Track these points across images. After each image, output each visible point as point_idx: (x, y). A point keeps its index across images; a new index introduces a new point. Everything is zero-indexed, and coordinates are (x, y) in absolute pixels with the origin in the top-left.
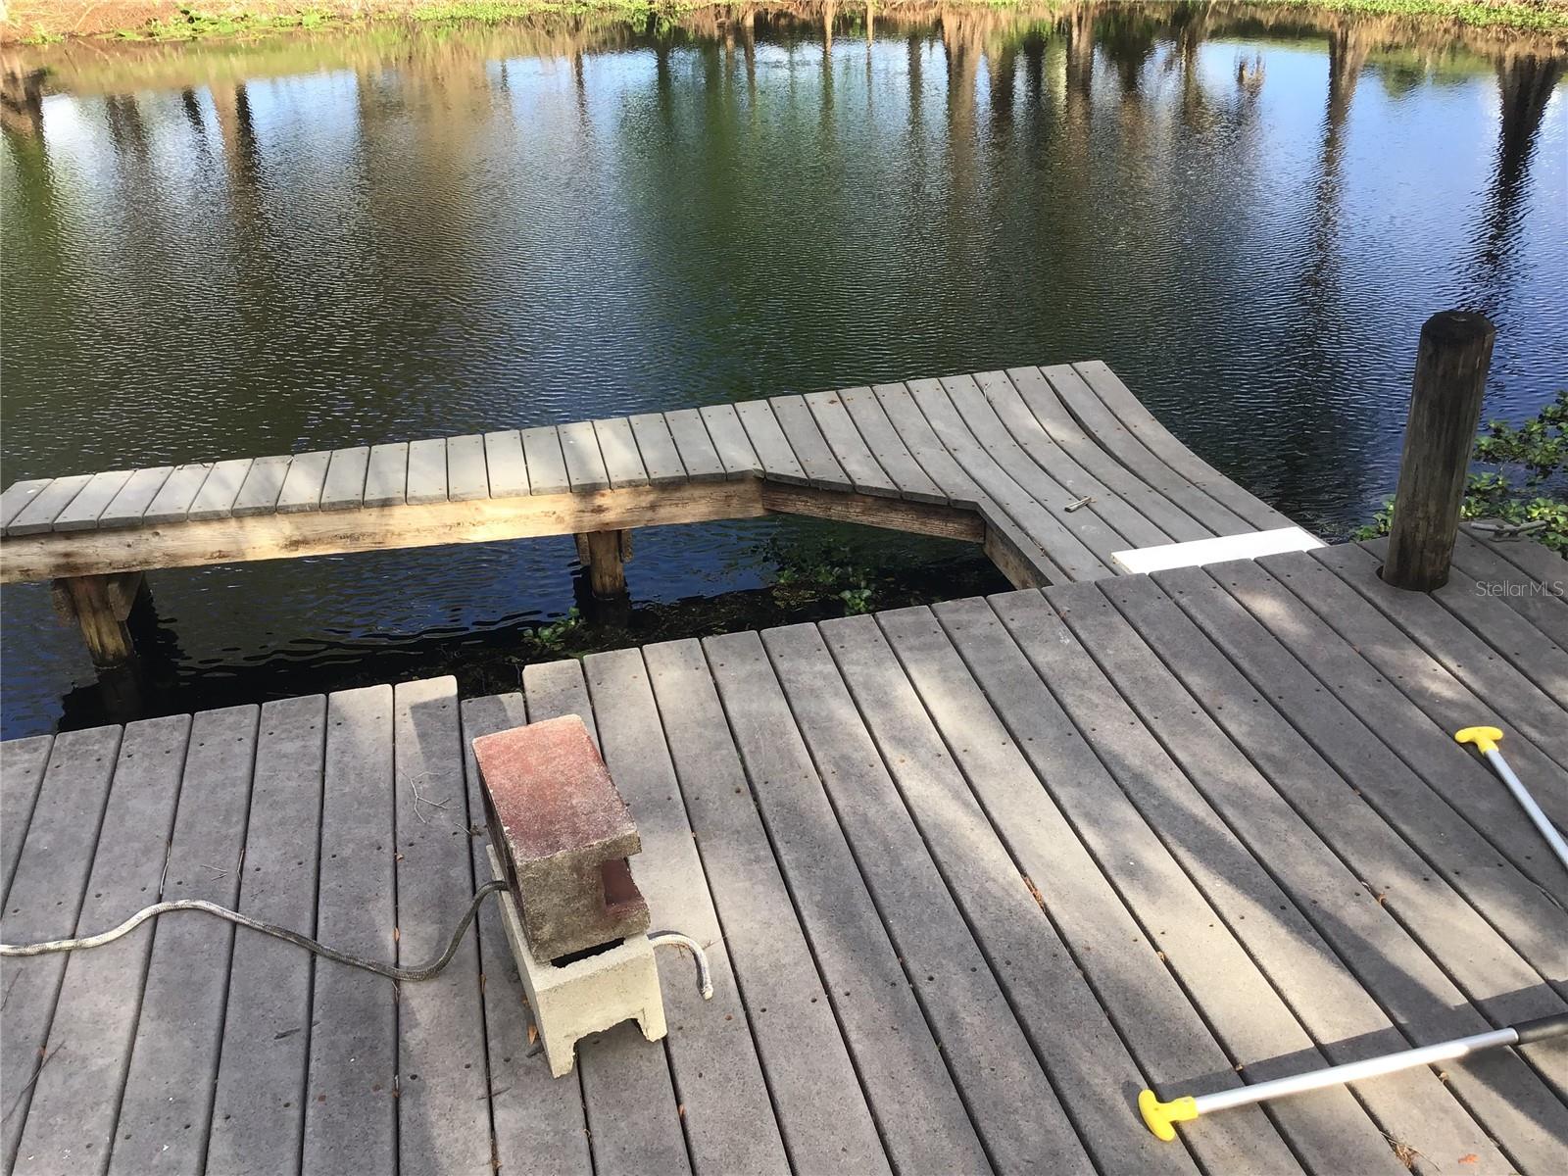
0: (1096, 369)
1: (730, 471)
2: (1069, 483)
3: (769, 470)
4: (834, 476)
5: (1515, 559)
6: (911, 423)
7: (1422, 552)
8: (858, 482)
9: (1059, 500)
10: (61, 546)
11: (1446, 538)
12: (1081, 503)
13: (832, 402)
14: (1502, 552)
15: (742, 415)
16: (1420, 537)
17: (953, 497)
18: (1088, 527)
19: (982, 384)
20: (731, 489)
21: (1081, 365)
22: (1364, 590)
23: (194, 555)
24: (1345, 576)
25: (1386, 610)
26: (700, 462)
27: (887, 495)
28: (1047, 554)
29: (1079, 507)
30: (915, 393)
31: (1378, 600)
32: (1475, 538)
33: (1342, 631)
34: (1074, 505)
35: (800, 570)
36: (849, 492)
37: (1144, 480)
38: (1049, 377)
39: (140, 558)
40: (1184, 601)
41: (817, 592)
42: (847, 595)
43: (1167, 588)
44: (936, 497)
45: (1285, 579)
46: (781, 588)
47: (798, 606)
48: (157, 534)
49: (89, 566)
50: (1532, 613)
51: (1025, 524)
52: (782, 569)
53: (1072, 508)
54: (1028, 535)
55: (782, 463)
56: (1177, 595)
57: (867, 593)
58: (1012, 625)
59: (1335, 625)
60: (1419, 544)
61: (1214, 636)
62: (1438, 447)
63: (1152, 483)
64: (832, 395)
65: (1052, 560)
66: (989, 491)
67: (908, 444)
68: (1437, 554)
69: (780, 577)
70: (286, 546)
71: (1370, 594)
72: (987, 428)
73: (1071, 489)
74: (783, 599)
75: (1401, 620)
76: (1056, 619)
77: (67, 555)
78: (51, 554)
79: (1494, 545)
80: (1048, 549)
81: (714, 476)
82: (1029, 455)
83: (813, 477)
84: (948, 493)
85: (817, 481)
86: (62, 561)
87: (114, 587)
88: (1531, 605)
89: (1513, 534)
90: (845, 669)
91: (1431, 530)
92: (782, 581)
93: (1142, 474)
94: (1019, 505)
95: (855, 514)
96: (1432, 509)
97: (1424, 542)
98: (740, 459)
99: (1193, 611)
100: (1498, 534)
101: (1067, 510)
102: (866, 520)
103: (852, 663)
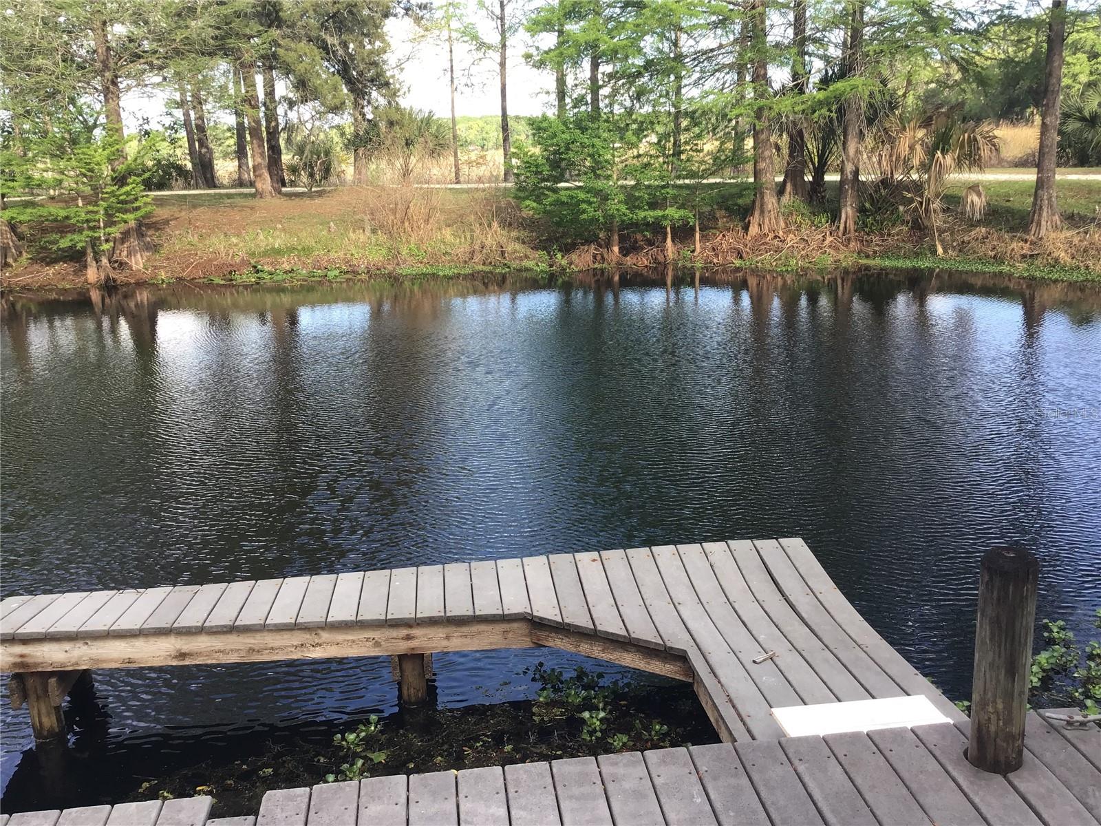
0: (797, 545)
1: (506, 612)
2: (761, 638)
3: (535, 614)
4: (583, 621)
5: (1082, 747)
6: (649, 579)
7: (995, 741)
8: (599, 628)
9: (751, 652)
10: (19, 649)
11: (1015, 730)
12: (766, 656)
13: (594, 560)
14: (1072, 740)
15: (526, 567)
16: (993, 728)
17: (669, 644)
18: (768, 677)
19: (707, 551)
20: (506, 626)
21: (783, 541)
22: (950, 768)
23: (112, 661)
24: (937, 753)
25: (966, 790)
26: (487, 606)
27: (620, 639)
28: (731, 701)
29: (764, 660)
30: (656, 556)
31: (961, 780)
32: (1051, 725)
33: (926, 807)
34: (759, 659)
35: (556, 690)
36: (593, 635)
37: (820, 639)
38: (759, 548)
39: (73, 661)
40: (801, 768)
41: (567, 710)
42: (586, 715)
43: (790, 755)
44: (656, 643)
45: (888, 753)
46: (540, 705)
47: (550, 721)
48: (87, 644)
49: (36, 665)
50: (1091, 801)
51: (719, 672)
52: (543, 689)
53: (758, 661)
54: (719, 682)
55: (545, 609)
56: (796, 762)
57: (602, 714)
58: (657, 781)
59: (921, 801)
60: (993, 735)
61: (820, 805)
62: (999, 657)
63: (826, 643)
64: (595, 555)
65: (734, 707)
66: (698, 640)
67: (645, 597)
68: (1008, 744)
69: (540, 696)
70: (176, 657)
71: (954, 774)
72: (706, 586)
73: (762, 643)
74: (539, 715)
75: (977, 800)
76: (694, 778)
77: (22, 656)
78: (11, 655)
79: (1066, 733)
80: (733, 696)
81: (494, 616)
82: (736, 612)
83: (567, 621)
84: (666, 640)
85: (569, 625)
86: (19, 660)
87: (53, 681)
88: (1090, 793)
89: (1082, 724)
90: (513, 813)
91: (1001, 723)
92: (541, 699)
93: (820, 634)
94: (719, 655)
95: (596, 651)
96: (1000, 706)
97: (996, 733)
98: (515, 603)
99: (806, 779)
100: (1069, 723)
101: (754, 662)
102: (605, 656)
103: (524, 808)
